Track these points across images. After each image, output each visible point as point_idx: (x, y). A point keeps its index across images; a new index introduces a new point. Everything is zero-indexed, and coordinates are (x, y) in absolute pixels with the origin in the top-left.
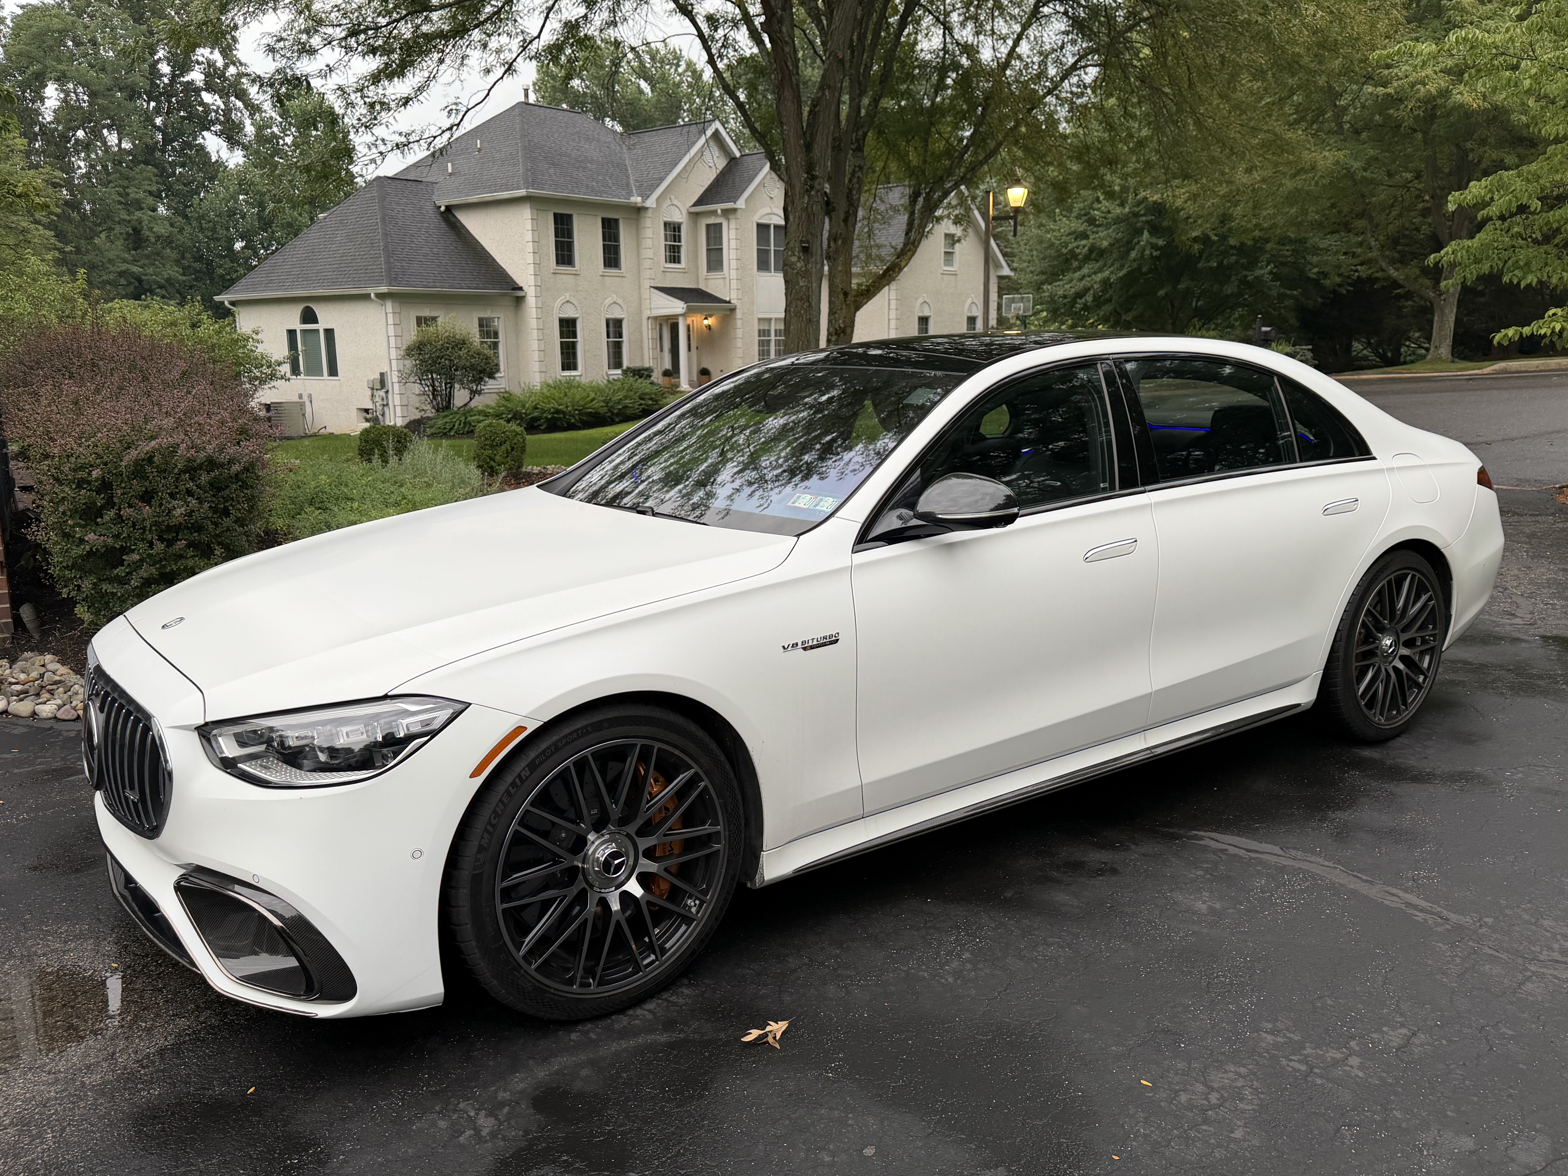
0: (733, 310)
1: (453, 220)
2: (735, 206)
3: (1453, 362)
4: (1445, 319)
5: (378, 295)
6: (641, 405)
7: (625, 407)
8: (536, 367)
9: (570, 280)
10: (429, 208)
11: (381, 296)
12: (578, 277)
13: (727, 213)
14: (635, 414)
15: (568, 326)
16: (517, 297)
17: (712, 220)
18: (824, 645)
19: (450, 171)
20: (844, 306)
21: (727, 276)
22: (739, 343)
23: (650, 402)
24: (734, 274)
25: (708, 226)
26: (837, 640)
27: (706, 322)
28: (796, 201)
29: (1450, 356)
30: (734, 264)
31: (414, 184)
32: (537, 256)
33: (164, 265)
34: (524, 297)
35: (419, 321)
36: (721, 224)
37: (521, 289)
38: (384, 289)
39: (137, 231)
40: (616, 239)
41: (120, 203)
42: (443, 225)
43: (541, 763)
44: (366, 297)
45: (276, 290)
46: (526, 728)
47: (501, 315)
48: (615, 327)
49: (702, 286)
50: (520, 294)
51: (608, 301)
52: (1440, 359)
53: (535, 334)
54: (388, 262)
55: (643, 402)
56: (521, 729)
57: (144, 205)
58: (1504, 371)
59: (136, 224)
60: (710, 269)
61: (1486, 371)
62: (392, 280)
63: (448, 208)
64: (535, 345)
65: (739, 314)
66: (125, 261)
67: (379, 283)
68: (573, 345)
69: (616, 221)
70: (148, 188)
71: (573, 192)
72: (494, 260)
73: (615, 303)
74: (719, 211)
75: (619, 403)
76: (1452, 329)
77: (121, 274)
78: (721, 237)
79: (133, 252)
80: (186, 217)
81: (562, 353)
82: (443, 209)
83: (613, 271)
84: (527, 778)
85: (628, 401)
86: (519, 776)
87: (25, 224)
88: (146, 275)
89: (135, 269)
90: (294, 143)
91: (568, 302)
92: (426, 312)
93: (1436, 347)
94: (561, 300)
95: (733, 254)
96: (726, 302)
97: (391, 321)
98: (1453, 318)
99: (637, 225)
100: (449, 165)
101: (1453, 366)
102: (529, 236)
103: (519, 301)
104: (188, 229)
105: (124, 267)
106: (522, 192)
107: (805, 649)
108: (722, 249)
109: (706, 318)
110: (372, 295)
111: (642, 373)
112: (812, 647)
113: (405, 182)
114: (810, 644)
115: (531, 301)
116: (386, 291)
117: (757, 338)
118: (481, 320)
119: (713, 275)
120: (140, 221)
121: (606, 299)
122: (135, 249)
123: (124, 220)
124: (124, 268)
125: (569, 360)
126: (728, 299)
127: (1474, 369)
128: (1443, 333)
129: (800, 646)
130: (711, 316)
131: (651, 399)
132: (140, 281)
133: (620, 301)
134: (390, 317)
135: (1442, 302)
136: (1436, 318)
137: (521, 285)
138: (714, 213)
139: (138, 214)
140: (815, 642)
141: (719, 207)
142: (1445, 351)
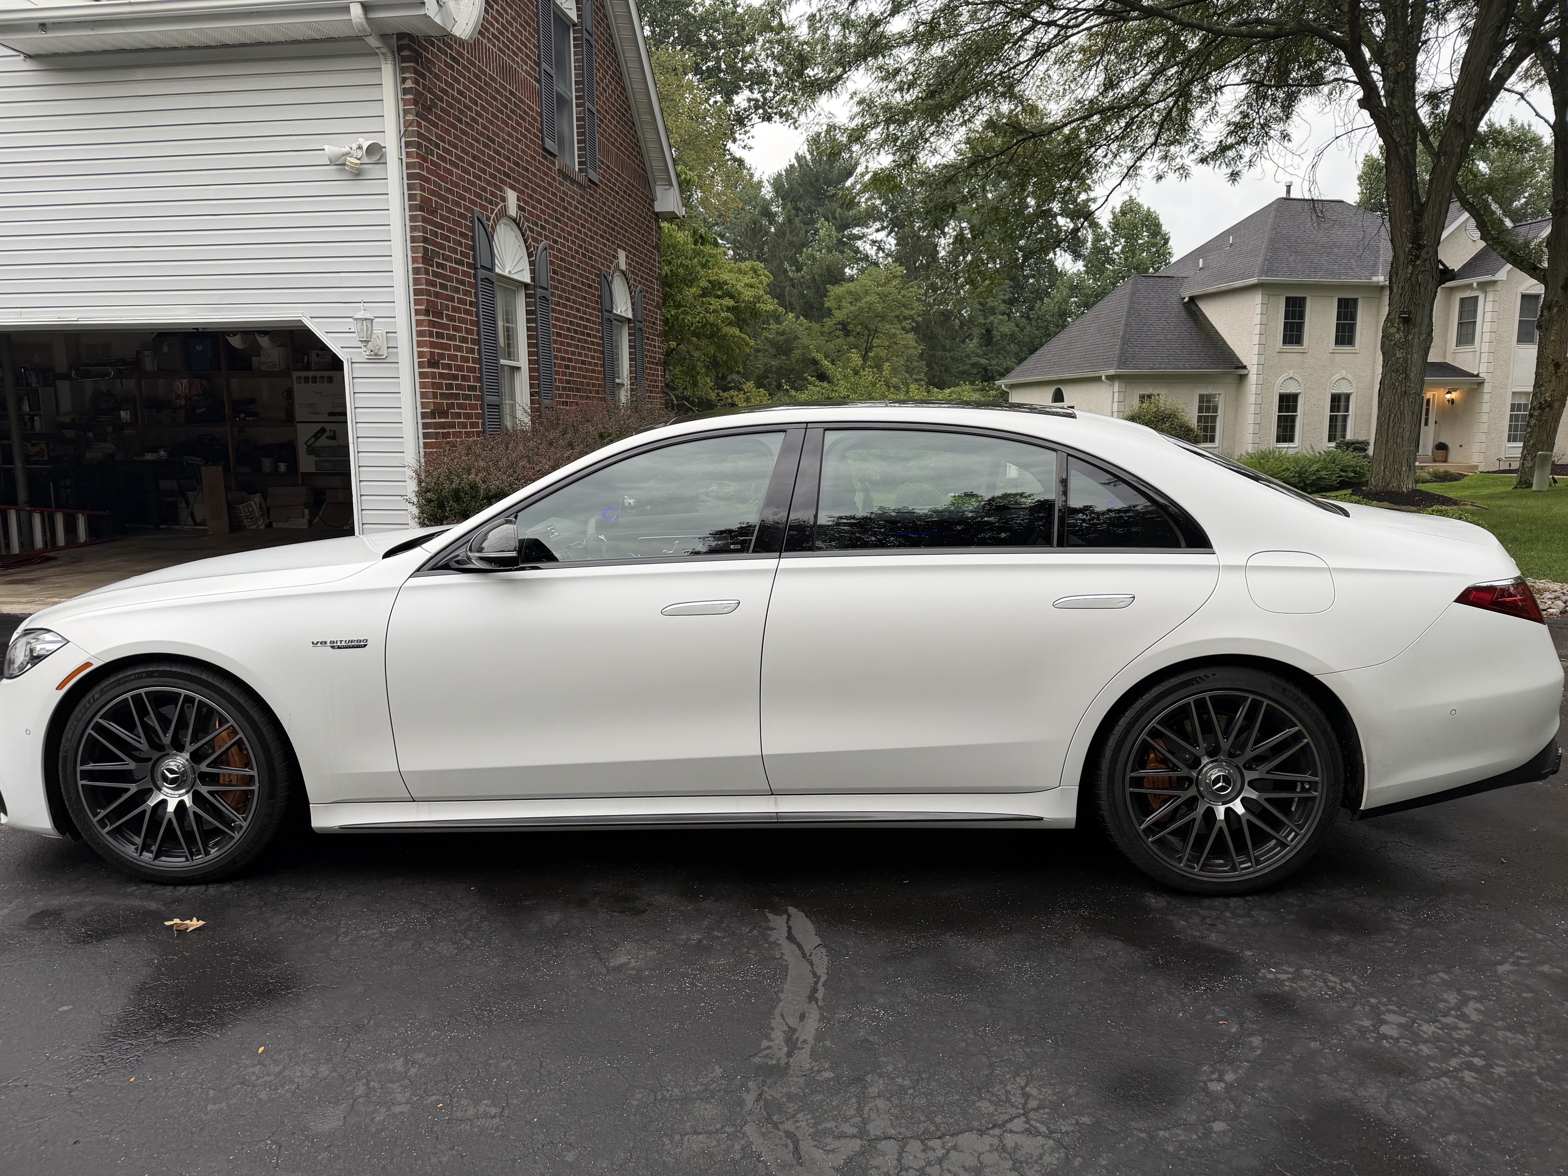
0: (1481, 384)
1: (1194, 309)
2: (1493, 278)
5: (1108, 377)
6: (1341, 476)
7: (1321, 478)
8: (1249, 438)
9: (1297, 357)
10: (1174, 299)
11: (1110, 378)
12: (1305, 355)
13: (1483, 286)
14: (1332, 486)
15: (1288, 402)
16: (1241, 375)
17: (1467, 294)
18: (353, 647)
19: (1201, 266)
20: (1554, 378)
21: (1478, 349)
22: (1484, 418)
23: (1353, 475)
24: (1485, 347)
25: (1462, 300)
26: (365, 646)
27: (1448, 396)
28: (1400, 272)
30: (1487, 337)
31: (1165, 280)
32: (1263, 337)
33: (1005, 358)
34: (1247, 375)
35: (1142, 397)
36: (1478, 297)
37: (1245, 367)
38: (1112, 372)
39: (989, 331)
40: (1353, 317)
41: (980, 310)
42: (1184, 314)
43: (108, 691)
44: (1098, 379)
45: (1037, 375)
46: (92, 664)
47: (1223, 392)
48: (1339, 402)
49: (1449, 360)
50: (1243, 372)
51: (1335, 377)
53: (1252, 409)
54: (1122, 349)
55: (1344, 474)
56: (88, 664)
57: (997, 311)
59: (988, 326)
60: (1460, 342)
62: (1122, 364)
63: (1192, 299)
64: (1251, 419)
65: (1487, 388)
66: (977, 355)
67: (1110, 367)
68: (1293, 419)
69: (1355, 301)
70: (1003, 297)
71: (1309, 276)
72: (1225, 342)
73: (1343, 378)
74: (1475, 285)
75: (1314, 474)
77: (973, 365)
78: (1475, 311)
79: (984, 348)
80: (1028, 318)
81: (1278, 426)
82: (1186, 300)
83: (1346, 348)
84: (98, 699)
85: (1324, 473)
86: (93, 697)
87: (893, 331)
88: (991, 365)
89: (983, 361)
90: (1122, 252)
91: (1291, 378)
92: (1149, 391)
94: (1285, 376)
95: (1487, 327)
96: (1473, 375)
97: (1116, 399)
99: (1379, 302)
100: (1201, 261)
102: (1257, 319)
103: (1242, 378)
104: (1028, 328)
105: (975, 359)
106: (1253, 281)
107: (333, 647)
108: (1475, 322)
109: (1449, 392)
110: (1103, 378)
111: (1359, 447)
112: (339, 647)
113: (1157, 279)
114: (339, 644)
115: (1253, 378)
116: (1113, 373)
117: (1508, 413)
118: (1202, 398)
119: (1462, 349)
120: (991, 323)
121: (1333, 375)
122: (986, 346)
123: (981, 323)
124: (975, 361)
125: (1286, 431)
126: (1475, 373)
129: (328, 644)
130: (1455, 390)
131: (1355, 472)
132: (986, 370)
133: (1349, 377)
134: (1116, 395)
137: (1245, 364)
138: (1470, 286)
139: (991, 318)
140: (343, 644)
141: (1475, 281)
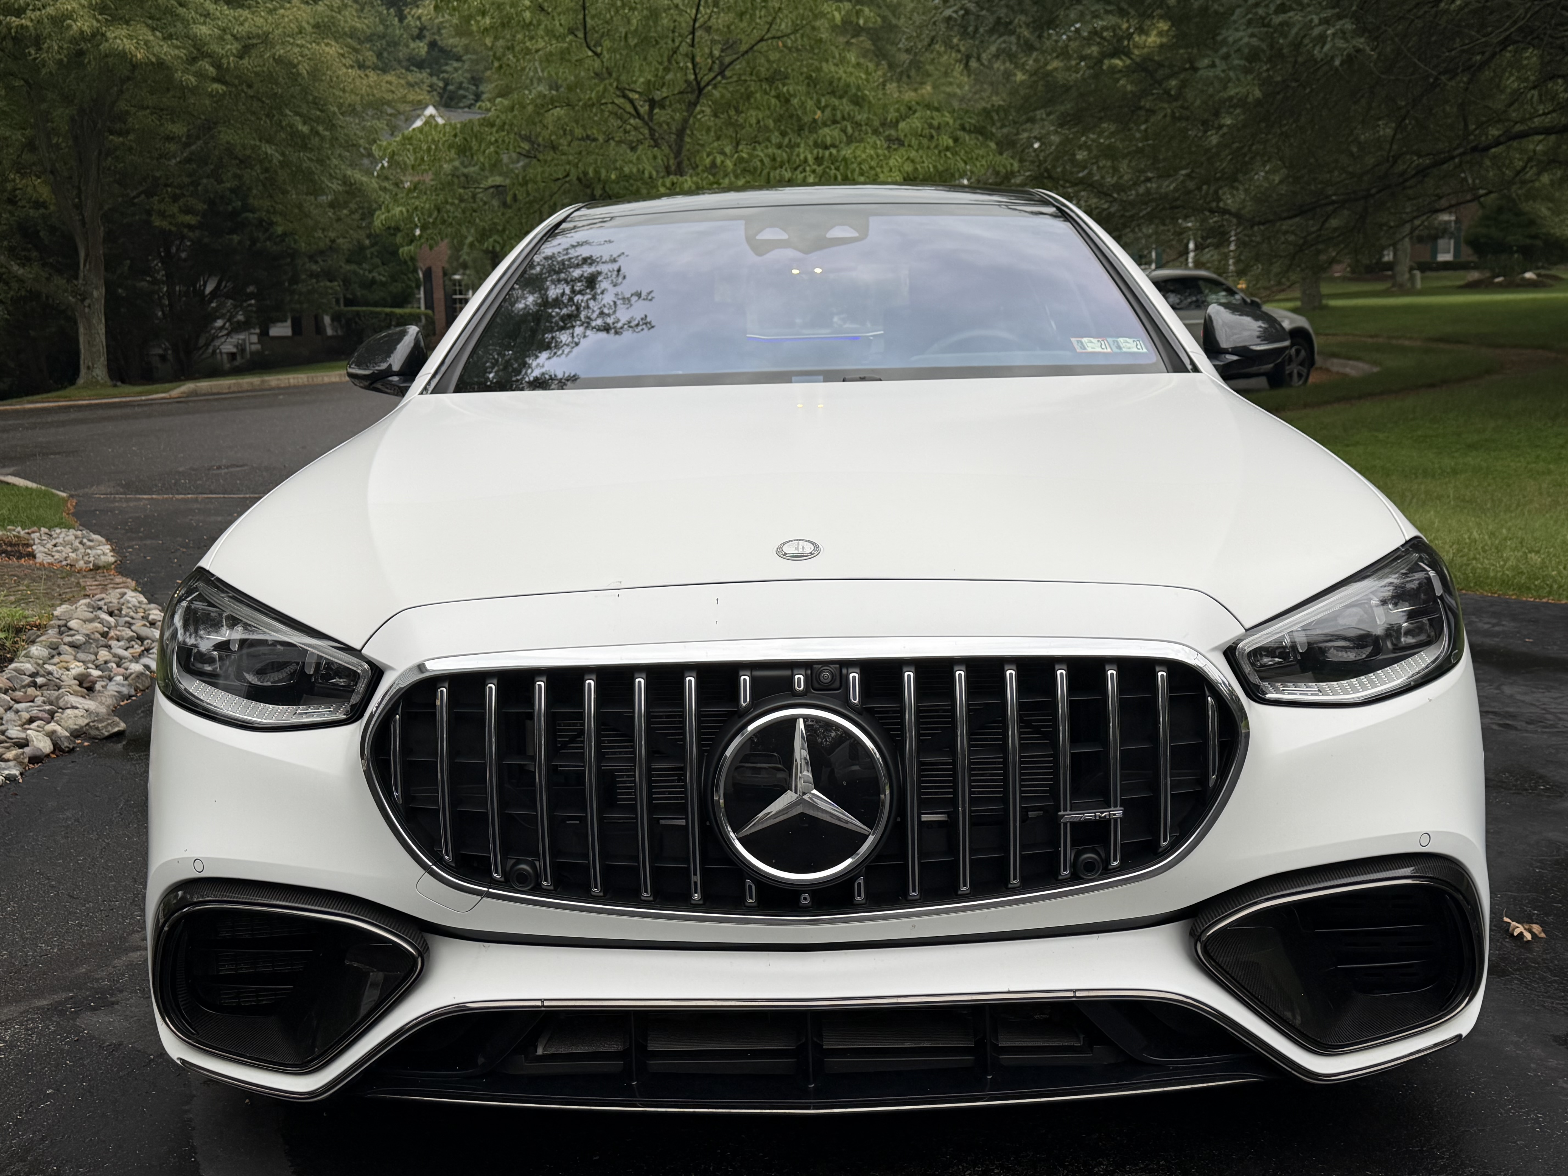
3: (115, 386)
4: (93, 331)
29: (107, 379)
52: (97, 382)
58: (194, 393)
61: (175, 393)
76: (104, 343)
93: (88, 368)
98: (104, 330)
101: (116, 391)
127: (157, 393)
128: (94, 350)
135: (87, 310)
136: (81, 330)
142: (100, 372)
